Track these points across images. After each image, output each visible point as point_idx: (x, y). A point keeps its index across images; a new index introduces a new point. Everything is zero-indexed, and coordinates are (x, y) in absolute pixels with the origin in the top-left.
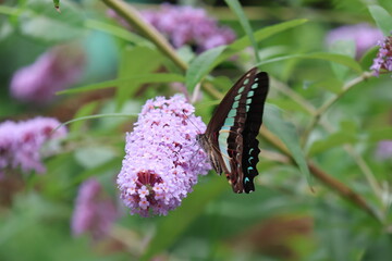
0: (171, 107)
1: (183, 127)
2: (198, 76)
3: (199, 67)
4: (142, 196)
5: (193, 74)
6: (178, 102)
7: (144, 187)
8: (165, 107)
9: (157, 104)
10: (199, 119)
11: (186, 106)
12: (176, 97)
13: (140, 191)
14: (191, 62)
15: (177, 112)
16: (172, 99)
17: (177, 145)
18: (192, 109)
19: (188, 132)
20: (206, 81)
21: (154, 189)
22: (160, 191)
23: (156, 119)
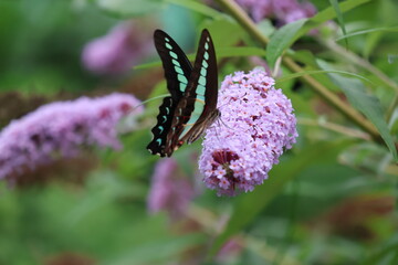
0: (250, 81)
1: (262, 100)
2: (279, 50)
3: (280, 40)
4: (220, 177)
5: (274, 48)
6: (258, 75)
7: (220, 167)
8: (244, 81)
9: (236, 79)
10: (279, 91)
11: (266, 79)
12: (255, 70)
13: (216, 172)
14: (271, 36)
15: (256, 86)
16: (251, 73)
17: (255, 118)
18: (272, 82)
19: (267, 104)
20: (287, 55)
21: (231, 167)
22: (237, 168)
23: (233, 95)
